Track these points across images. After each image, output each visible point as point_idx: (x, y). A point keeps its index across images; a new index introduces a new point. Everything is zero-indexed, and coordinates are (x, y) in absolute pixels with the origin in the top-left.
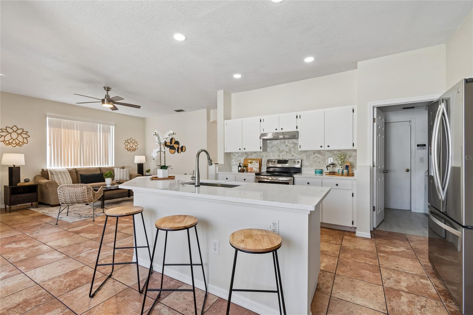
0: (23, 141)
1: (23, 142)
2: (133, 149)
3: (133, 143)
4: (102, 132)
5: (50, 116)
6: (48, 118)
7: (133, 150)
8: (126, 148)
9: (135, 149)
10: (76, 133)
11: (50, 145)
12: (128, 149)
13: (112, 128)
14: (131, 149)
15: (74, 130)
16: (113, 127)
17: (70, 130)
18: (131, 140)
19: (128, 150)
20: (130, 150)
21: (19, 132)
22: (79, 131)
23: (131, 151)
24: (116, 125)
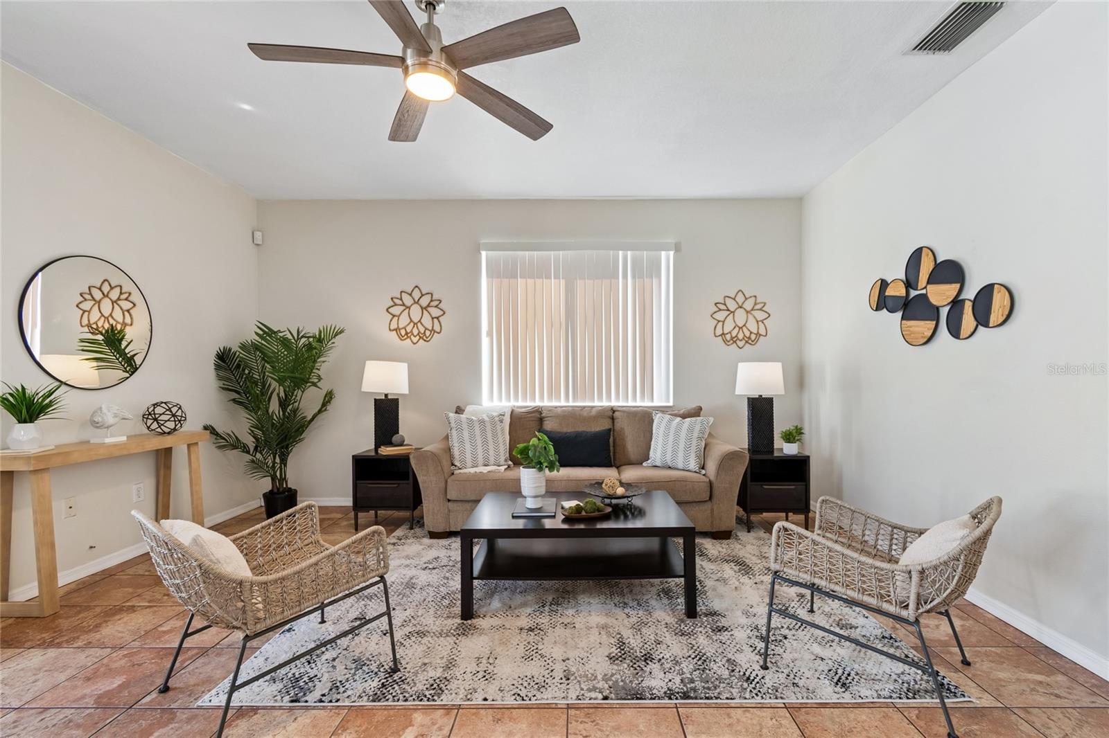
0: (433, 327)
1: (433, 329)
2: (747, 334)
3: (749, 308)
4: (634, 277)
5: (490, 248)
6: (484, 253)
7: (748, 340)
8: (719, 332)
9: (759, 335)
10: (554, 288)
11: (490, 334)
12: (728, 337)
13: (667, 258)
14: (741, 336)
15: (551, 278)
16: (672, 253)
17: (539, 281)
18: (740, 299)
19: (725, 341)
20: (734, 340)
21: (425, 301)
22: (563, 282)
23: (741, 344)
24: (678, 248)
